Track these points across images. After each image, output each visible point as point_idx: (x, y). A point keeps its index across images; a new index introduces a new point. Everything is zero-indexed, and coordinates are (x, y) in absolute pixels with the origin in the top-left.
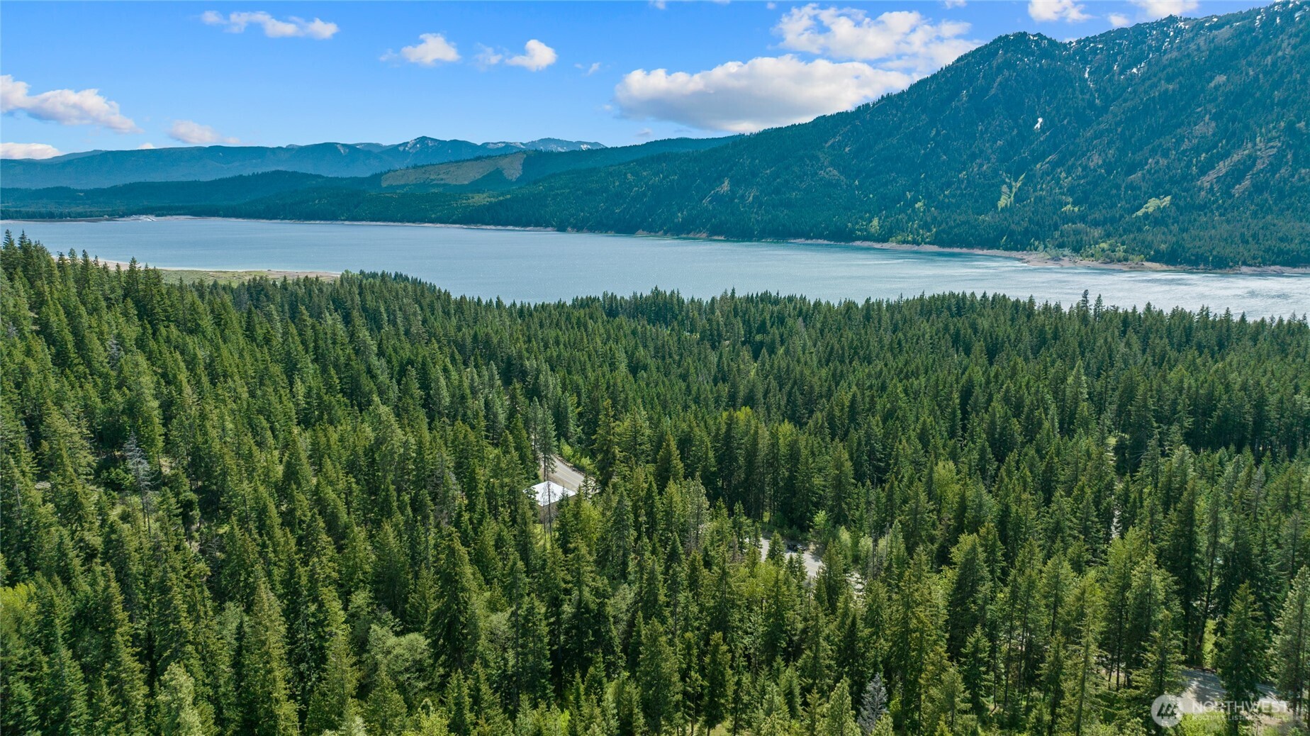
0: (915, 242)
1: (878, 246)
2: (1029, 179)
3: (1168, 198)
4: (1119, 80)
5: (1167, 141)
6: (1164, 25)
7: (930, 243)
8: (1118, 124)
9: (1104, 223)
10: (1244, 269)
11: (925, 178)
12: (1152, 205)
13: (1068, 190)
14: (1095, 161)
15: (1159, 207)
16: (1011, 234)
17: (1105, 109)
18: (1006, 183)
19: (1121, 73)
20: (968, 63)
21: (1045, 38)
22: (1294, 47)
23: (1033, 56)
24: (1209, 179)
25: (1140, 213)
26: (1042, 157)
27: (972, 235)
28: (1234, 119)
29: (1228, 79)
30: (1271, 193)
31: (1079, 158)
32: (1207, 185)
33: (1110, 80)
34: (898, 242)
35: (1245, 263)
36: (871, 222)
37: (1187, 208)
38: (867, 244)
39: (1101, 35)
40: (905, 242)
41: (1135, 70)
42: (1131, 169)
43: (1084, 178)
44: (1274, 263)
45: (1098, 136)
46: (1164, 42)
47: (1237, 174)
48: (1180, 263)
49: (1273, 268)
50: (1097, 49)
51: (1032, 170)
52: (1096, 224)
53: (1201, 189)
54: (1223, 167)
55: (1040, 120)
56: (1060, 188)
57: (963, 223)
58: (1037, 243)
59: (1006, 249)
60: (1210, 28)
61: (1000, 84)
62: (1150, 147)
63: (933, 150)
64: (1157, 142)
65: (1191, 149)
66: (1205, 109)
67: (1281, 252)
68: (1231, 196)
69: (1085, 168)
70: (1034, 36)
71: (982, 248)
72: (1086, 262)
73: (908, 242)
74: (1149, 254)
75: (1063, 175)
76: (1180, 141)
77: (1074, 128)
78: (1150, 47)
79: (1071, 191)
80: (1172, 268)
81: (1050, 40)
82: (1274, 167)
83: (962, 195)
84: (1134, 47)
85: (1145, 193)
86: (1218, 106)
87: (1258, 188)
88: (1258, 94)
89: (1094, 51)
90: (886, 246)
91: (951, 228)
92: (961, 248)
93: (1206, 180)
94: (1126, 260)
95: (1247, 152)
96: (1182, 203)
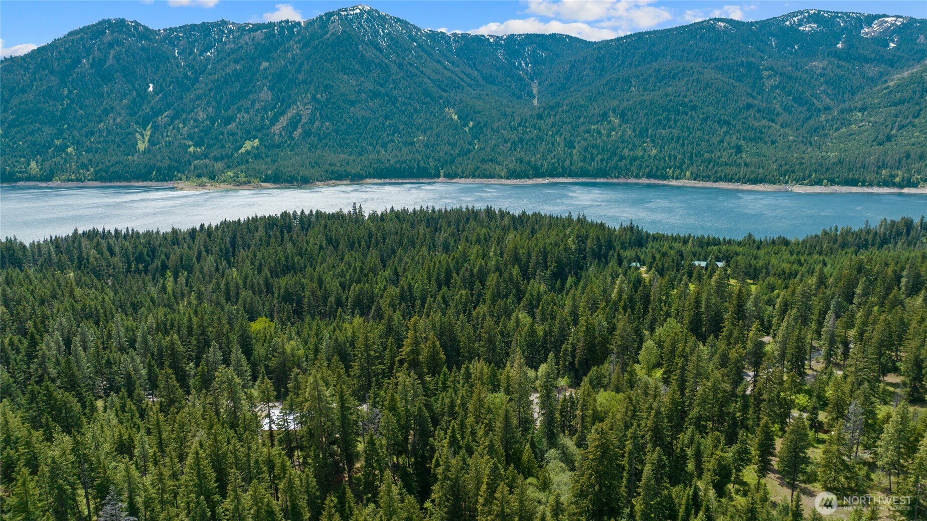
0: (78, 180)
1: (44, 184)
2: (155, 128)
3: (257, 140)
4: (201, 60)
5: (246, 103)
6: (220, 25)
7: (92, 180)
8: (210, 90)
9: (222, 159)
10: (318, 183)
11: (68, 129)
12: (248, 145)
13: (188, 136)
14: (201, 116)
15: (253, 147)
16: (159, 170)
17: (197, 80)
18: (138, 132)
19: (201, 55)
20: (81, 38)
21: (140, 25)
22: (301, 49)
23: (134, 37)
24: (278, 127)
25: (243, 150)
26: (160, 112)
27: (127, 172)
28: (281, 90)
29: (270, 64)
30: (314, 137)
31: (189, 113)
32: (277, 132)
33: (194, 59)
34: (63, 181)
35: (318, 180)
36: (29, 165)
37: (270, 146)
38: (31, 183)
39: (180, 27)
40: (69, 180)
41: (209, 54)
42: (228, 121)
43: (196, 127)
44: (331, 179)
45: (199, 98)
46: (223, 37)
47: (294, 123)
48: (282, 182)
49: (332, 182)
50: (180, 37)
51: (155, 122)
52: (216, 159)
53: (275, 134)
54: (283, 121)
55: (151, 85)
56: (181, 135)
57: (117, 163)
58: (179, 175)
59: (158, 181)
60: (250, 30)
61: (114, 56)
62: (236, 106)
63: (69, 105)
64: (240, 104)
65: (262, 109)
66: (262, 83)
67: (333, 172)
68: (293, 139)
69: (196, 120)
70: (131, 22)
71: (138, 181)
72: (222, 186)
73: (72, 180)
74: (261, 177)
75: (181, 125)
76: (253, 104)
77: (178, 92)
78: (214, 38)
79: (190, 137)
80: (278, 186)
81: (144, 26)
82: (312, 121)
83: (107, 142)
84: (205, 38)
85: (241, 138)
86: (270, 82)
87: (307, 134)
88: (290, 76)
89: (178, 38)
90: (51, 184)
91: (108, 167)
92: (121, 182)
93: (277, 128)
94: (250, 182)
95: (295, 111)
96: (266, 143)
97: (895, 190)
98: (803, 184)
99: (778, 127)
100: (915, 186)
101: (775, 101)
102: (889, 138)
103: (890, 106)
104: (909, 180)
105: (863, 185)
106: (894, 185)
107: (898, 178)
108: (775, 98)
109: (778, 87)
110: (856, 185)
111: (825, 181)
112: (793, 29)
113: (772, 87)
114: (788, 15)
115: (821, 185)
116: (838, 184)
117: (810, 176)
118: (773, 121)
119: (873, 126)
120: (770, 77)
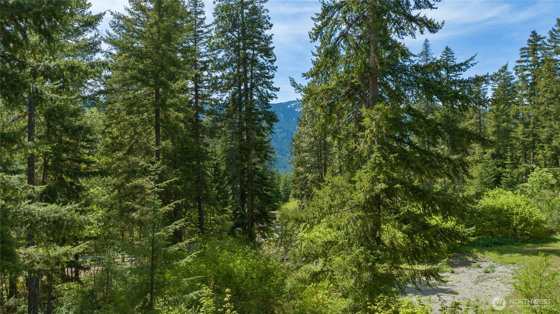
99: (287, 159)
101: (284, 146)
108: (284, 144)
109: (285, 138)
112: (292, 110)
113: (282, 138)
114: (289, 102)
118: (284, 156)
120: (281, 132)
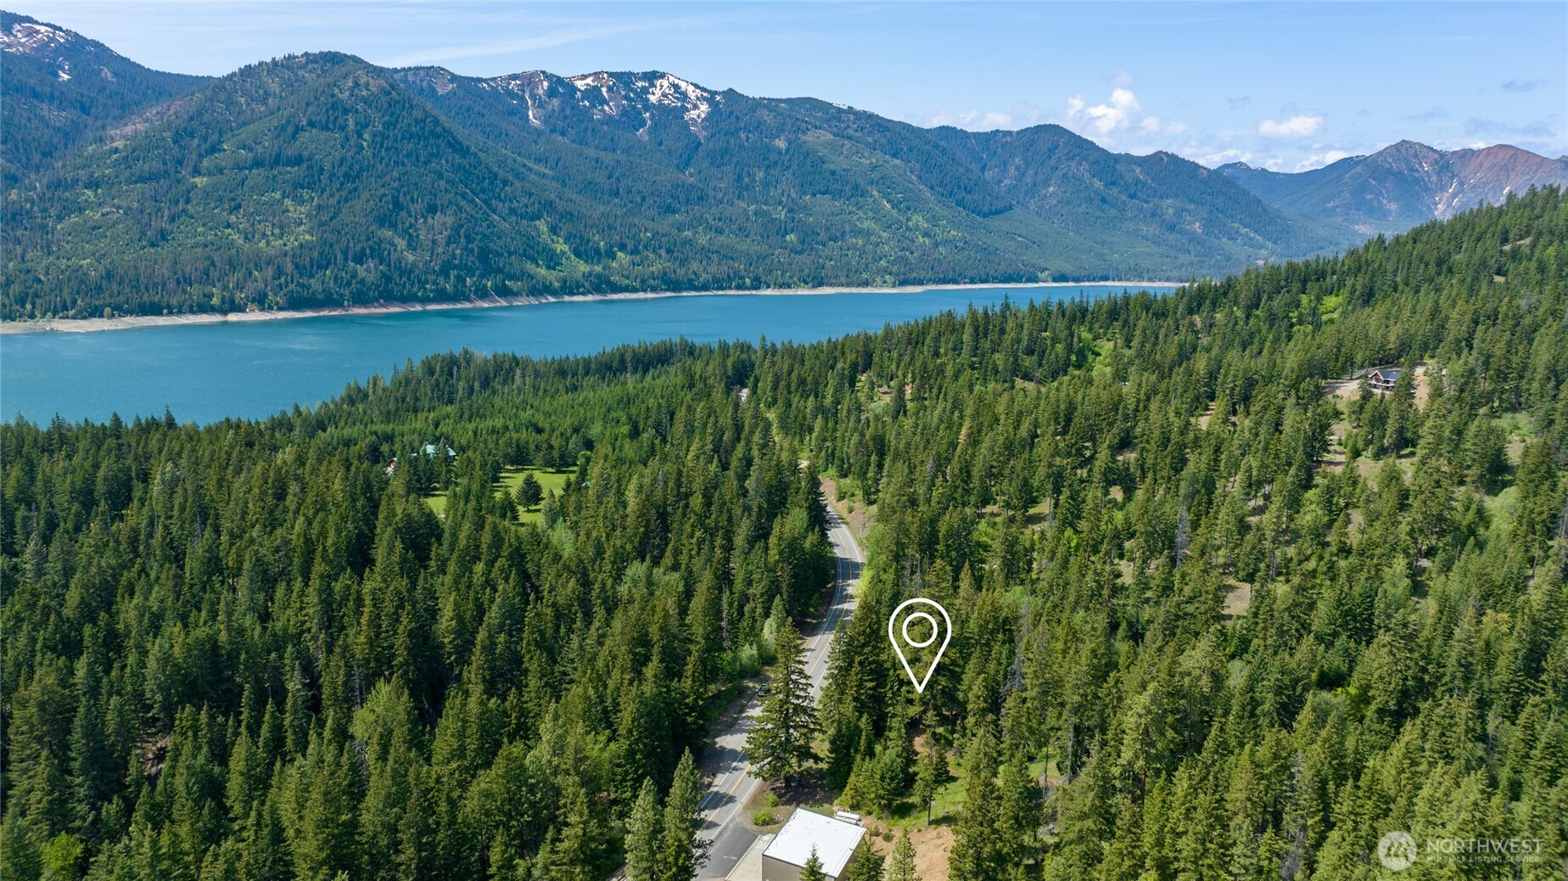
97: (217, 318)
98: (67, 317)
100: (241, 309)
102: (163, 235)
103: (136, 182)
104: (232, 301)
105: (170, 313)
106: (212, 310)
107: (215, 299)
110: (159, 313)
111: (108, 310)
115: (101, 316)
116: (130, 312)
117: (74, 302)
119: (125, 213)
